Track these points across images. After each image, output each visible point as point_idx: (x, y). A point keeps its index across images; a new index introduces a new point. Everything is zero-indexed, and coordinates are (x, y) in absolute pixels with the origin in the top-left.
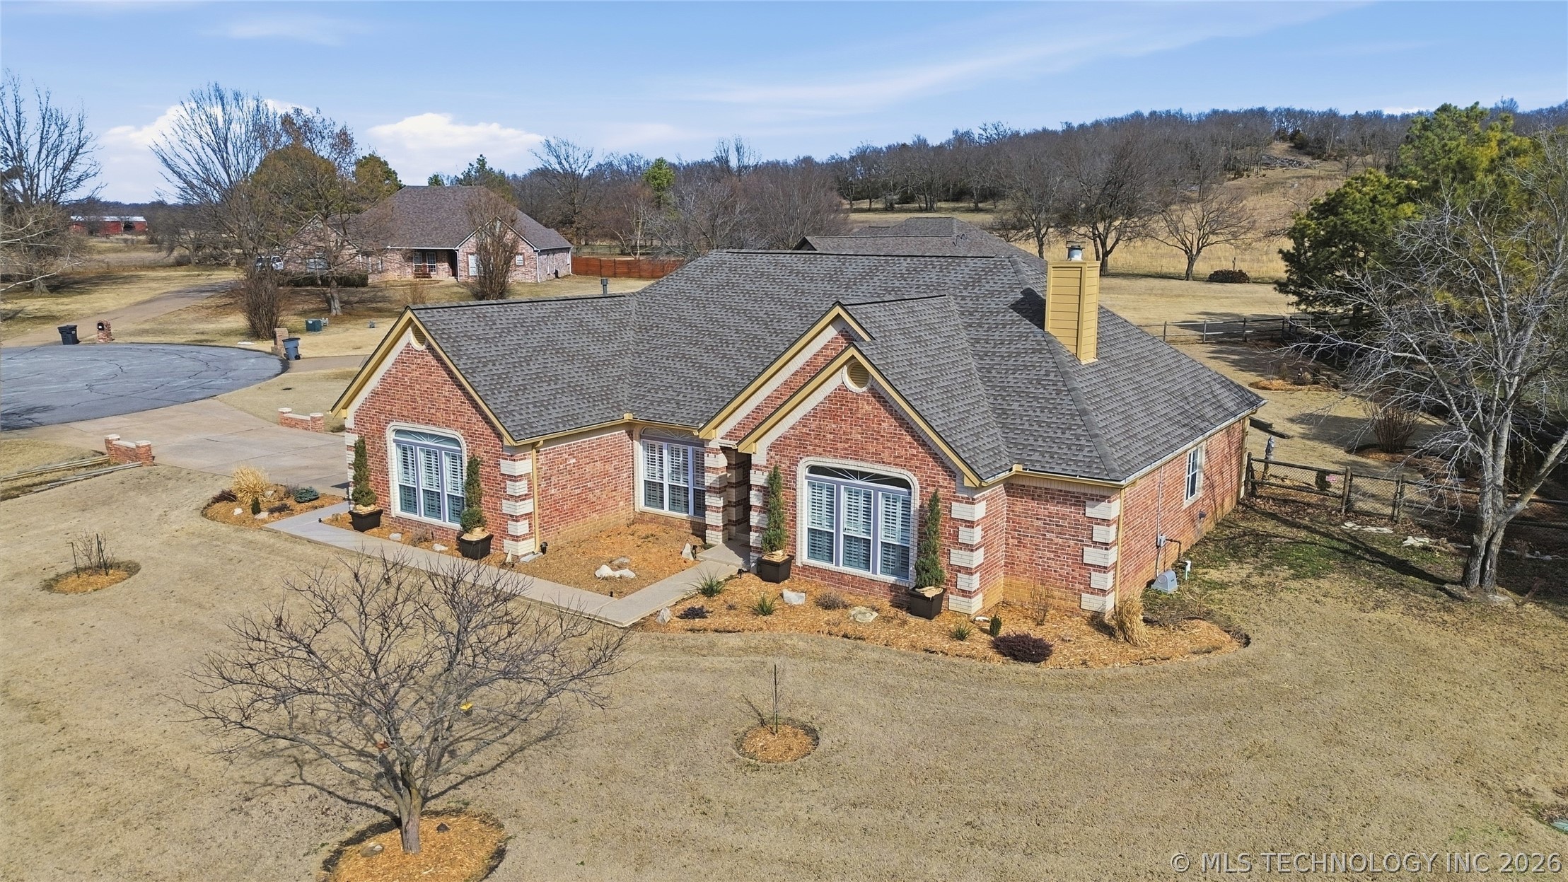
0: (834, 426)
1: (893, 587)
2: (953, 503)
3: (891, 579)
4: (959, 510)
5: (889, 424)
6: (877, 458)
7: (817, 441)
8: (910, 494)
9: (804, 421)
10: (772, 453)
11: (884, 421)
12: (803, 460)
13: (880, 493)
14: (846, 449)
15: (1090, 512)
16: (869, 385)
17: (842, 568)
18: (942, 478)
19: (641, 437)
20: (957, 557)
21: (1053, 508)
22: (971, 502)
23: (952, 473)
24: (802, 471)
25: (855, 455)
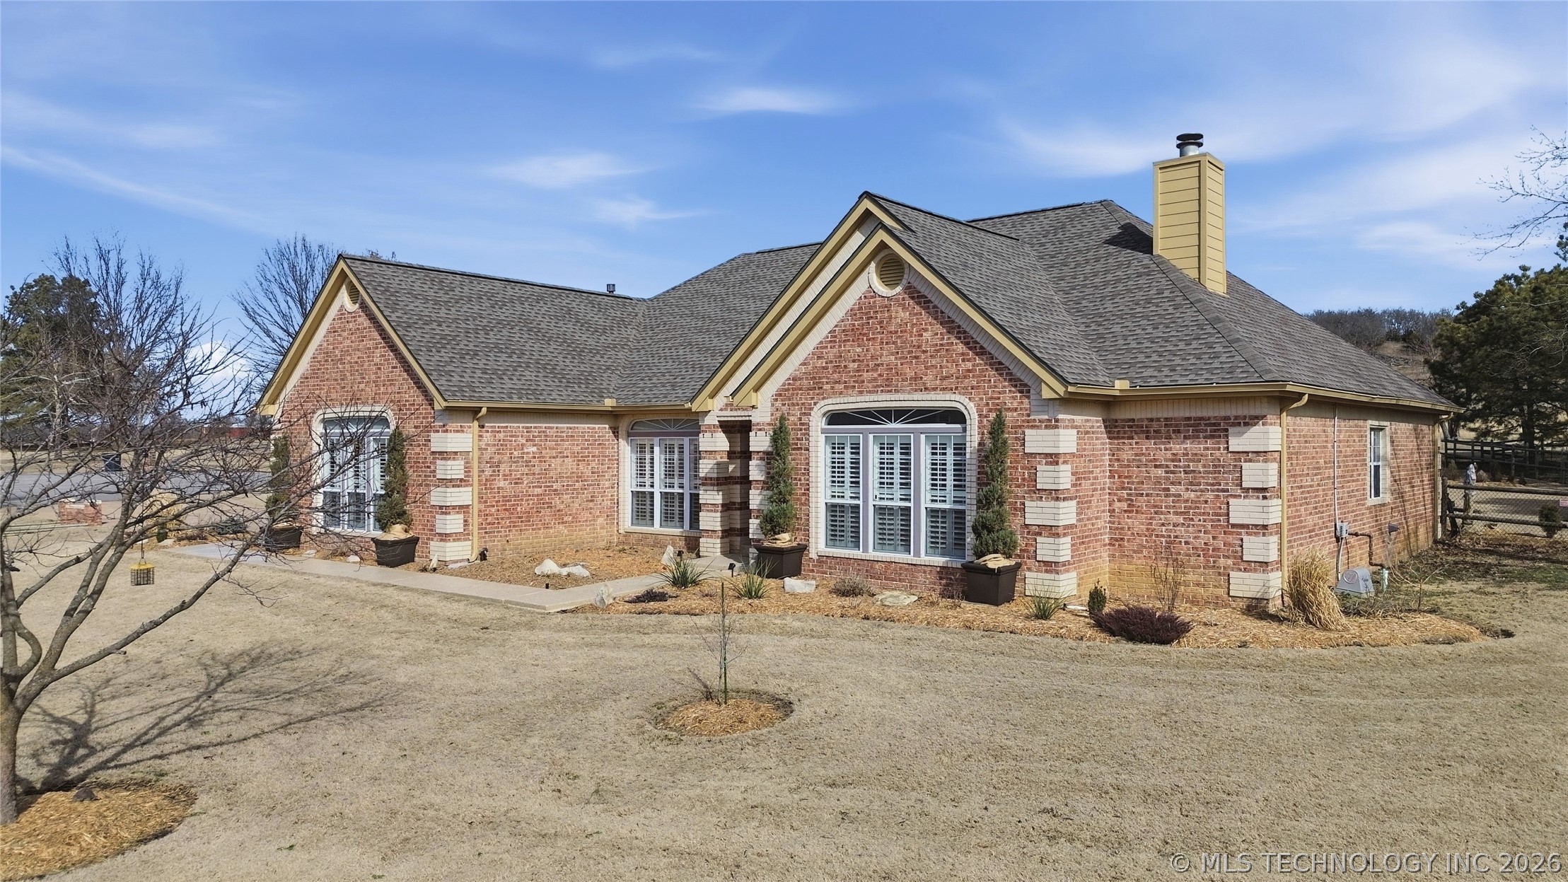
0: (859, 350)
1: (944, 571)
2: (1028, 432)
3: (940, 561)
4: (1036, 441)
5: (932, 333)
6: (918, 384)
7: (836, 376)
8: (965, 430)
9: (818, 353)
10: (778, 404)
11: (926, 330)
12: (818, 406)
13: (923, 436)
14: (875, 380)
15: (1236, 443)
16: (904, 282)
17: (872, 554)
18: (1010, 398)
19: (629, 435)
20: (1036, 513)
21: (1178, 447)
22: (1053, 425)
23: (1023, 386)
24: (817, 422)
25: (888, 385)
